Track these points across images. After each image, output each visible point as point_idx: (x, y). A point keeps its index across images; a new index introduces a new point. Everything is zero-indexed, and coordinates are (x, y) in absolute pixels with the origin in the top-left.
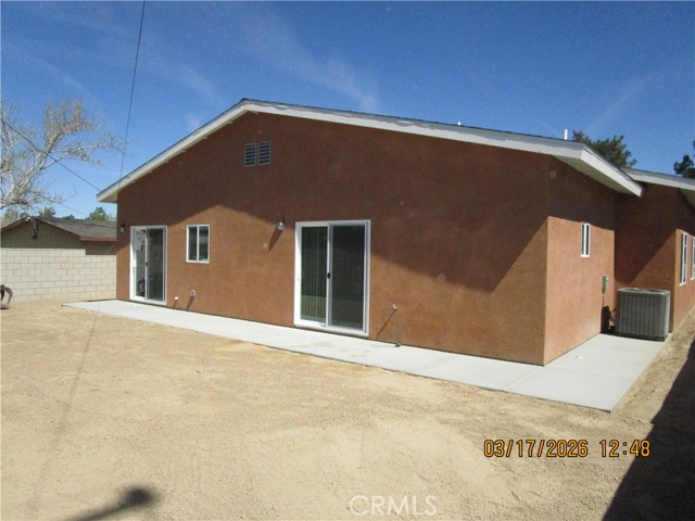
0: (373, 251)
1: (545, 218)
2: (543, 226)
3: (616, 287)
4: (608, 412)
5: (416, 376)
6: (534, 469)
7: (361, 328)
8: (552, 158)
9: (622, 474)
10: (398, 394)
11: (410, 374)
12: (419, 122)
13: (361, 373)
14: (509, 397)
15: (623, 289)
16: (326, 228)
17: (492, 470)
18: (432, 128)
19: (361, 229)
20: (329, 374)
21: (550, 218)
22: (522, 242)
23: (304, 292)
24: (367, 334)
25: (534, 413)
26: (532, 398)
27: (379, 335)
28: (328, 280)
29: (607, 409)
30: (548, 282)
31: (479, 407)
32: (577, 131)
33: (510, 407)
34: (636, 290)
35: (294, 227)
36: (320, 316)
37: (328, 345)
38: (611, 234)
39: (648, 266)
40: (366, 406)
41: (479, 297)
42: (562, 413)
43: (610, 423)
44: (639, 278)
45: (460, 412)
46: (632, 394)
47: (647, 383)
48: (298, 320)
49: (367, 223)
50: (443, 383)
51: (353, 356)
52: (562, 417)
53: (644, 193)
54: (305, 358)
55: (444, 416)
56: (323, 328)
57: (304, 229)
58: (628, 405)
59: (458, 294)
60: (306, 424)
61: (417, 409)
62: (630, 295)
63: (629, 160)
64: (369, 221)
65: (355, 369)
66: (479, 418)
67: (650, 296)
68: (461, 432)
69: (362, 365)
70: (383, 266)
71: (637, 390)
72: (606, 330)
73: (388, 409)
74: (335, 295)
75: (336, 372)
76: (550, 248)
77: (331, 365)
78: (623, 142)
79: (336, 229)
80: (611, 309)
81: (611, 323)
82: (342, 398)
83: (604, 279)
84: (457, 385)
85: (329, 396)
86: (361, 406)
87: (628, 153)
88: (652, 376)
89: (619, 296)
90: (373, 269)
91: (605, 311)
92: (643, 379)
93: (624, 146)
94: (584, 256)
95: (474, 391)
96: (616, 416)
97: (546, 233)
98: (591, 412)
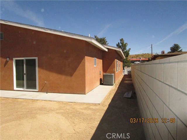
0: (39, 66)
1: (85, 57)
2: (84, 59)
3: (103, 73)
4: (99, 104)
5: (51, 101)
6: (80, 122)
7: (36, 89)
8: (86, 41)
9: (100, 119)
10: (45, 107)
11: (49, 101)
12: (51, 30)
13: (35, 102)
14: (76, 104)
15: (104, 74)
16: (24, 60)
17: (69, 124)
18: (54, 32)
19: (35, 60)
20: (24, 104)
21: (86, 57)
22: (79, 63)
23: (17, 79)
24: (38, 91)
25: (82, 107)
26: (82, 103)
27: (41, 91)
28: (25, 75)
29: (99, 103)
30: (86, 73)
31: (68, 107)
32: (95, 35)
33: (76, 106)
34: (107, 74)
35: (12, 60)
36: (23, 86)
37: (25, 95)
38: (102, 60)
39: (109, 68)
40: (35, 112)
41: (69, 78)
42: (89, 106)
43: (99, 107)
44: (108, 71)
45: (63, 109)
46: (105, 99)
47: (109, 96)
48: (15, 88)
49: (36, 58)
50: (59, 102)
51: (33, 97)
52: (88, 107)
53: (108, 51)
54: (16, 100)
55: (58, 111)
56: (24, 90)
57: (16, 60)
58: (104, 102)
59: (63, 77)
60: (14, 120)
61: (51, 110)
62: (106, 75)
63: (107, 43)
64: (37, 58)
65: (33, 101)
66: (67, 110)
67: (110, 75)
68: (62, 115)
69: (35, 100)
70: (42, 70)
71: (106, 98)
72: (101, 84)
73: (41, 112)
74: (27, 80)
75: (27, 103)
76: (86, 64)
77: (25, 101)
78: (106, 39)
79: (27, 60)
80: (102, 79)
81: (102, 82)
82: (27, 110)
83: (100, 71)
84: (62, 102)
85: (23, 110)
86: (33, 112)
87: (107, 41)
88: (110, 94)
89: (104, 75)
90: (39, 71)
91: (101, 79)
92: (108, 95)
93: (106, 40)
94: (95, 66)
95: (67, 103)
96: (101, 105)
97: (85, 60)
98: (95, 105)
